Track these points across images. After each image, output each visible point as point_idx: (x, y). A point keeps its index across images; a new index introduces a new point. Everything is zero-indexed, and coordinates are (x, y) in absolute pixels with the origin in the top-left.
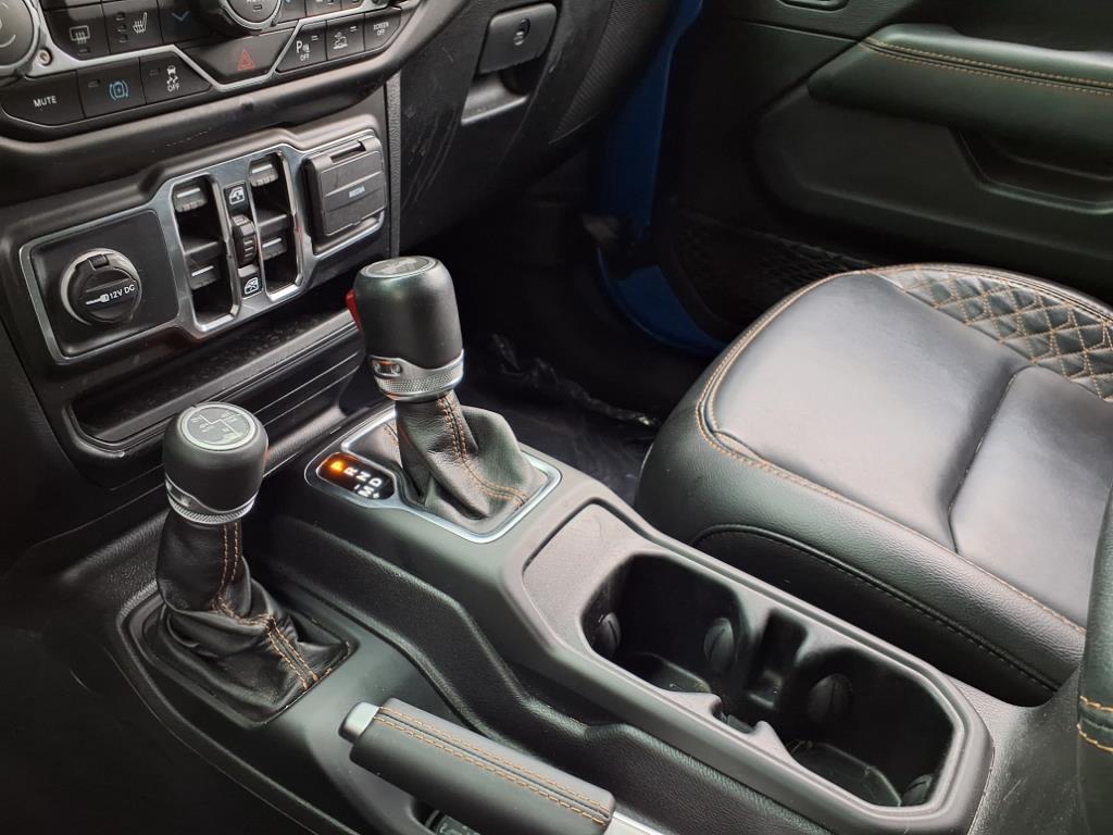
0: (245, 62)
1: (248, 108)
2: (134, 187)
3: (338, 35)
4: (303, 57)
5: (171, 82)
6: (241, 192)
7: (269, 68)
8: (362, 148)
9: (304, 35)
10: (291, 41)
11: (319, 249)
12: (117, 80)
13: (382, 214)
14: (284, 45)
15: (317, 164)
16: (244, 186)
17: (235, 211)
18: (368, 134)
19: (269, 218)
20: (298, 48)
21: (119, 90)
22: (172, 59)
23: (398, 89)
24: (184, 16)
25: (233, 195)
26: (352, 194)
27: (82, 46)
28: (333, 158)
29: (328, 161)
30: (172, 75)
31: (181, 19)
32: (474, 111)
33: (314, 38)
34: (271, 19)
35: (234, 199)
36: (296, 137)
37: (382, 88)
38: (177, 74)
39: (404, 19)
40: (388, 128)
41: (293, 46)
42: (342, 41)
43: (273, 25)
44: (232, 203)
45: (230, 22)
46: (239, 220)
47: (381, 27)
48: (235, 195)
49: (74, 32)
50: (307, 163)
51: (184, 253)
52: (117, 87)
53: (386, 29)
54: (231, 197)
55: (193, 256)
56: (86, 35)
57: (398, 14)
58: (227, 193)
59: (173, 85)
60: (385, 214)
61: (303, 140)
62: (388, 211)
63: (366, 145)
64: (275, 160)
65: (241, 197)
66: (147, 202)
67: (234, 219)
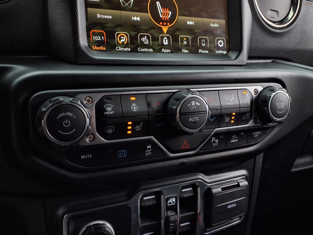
0: (185, 145)
1: (183, 164)
2: (124, 193)
3: (234, 136)
4: (214, 145)
5: (148, 152)
6: (174, 200)
7: (196, 148)
8: (238, 185)
9: (217, 135)
10: (209, 138)
11: (208, 230)
12: (122, 150)
13: (243, 217)
14: (206, 139)
15: (214, 191)
16: (176, 198)
17: (169, 208)
18: (243, 178)
19: (186, 213)
20: (212, 140)
21: (122, 154)
22: (150, 142)
23: (261, 159)
24: (160, 125)
25: (170, 201)
26: (229, 207)
27: (110, 134)
28: (222, 189)
29: (220, 190)
30: (149, 149)
31: (158, 126)
32: (298, 166)
33: (222, 137)
34: (199, 128)
35: (170, 203)
36: (207, 177)
37: (254, 158)
38: (151, 148)
39: (269, 131)
40: (253, 176)
41: (211, 139)
42: (236, 139)
43: (200, 131)
44: (168, 205)
45: (179, 129)
46: (170, 213)
47: (256, 134)
48: (171, 201)
49: (107, 128)
50: (209, 189)
51: (141, 225)
52: (121, 152)
53: (259, 135)
54: (168, 202)
55: (144, 227)
56: (112, 130)
57: (266, 129)
58: (168, 199)
59: (148, 153)
60: (245, 217)
61: (209, 179)
62: (247, 216)
63: (241, 184)
64: (194, 186)
65: (174, 202)
66: (129, 200)
67: (168, 212)
